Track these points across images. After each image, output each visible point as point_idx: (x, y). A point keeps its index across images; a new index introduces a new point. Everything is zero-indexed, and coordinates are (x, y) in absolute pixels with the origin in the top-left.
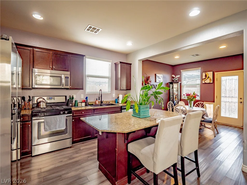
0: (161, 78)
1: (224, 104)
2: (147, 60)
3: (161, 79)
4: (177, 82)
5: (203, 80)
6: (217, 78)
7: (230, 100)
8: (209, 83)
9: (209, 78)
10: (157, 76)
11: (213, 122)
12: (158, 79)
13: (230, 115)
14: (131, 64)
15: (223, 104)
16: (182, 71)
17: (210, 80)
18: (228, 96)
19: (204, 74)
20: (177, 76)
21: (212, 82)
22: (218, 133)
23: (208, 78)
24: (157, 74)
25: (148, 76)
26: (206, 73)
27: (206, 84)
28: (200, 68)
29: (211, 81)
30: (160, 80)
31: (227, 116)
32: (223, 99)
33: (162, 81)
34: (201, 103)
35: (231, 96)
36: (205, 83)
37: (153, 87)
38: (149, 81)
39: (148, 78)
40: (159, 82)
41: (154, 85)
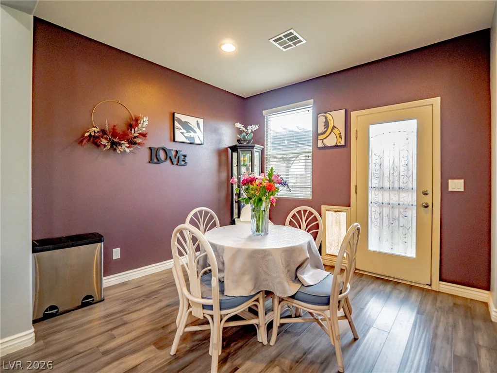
0: (197, 130)
1: (378, 210)
3: (195, 132)
4: (250, 144)
5: (321, 137)
6: (357, 131)
7: (394, 198)
8: (336, 146)
9: (335, 130)
10: (180, 121)
11: (333, 302)
12: (183, 130)
13: (395, 247)
15: (373, 211)
16: (269, 113)
17: (338, 136)
18: (388, 186)
19: (322, 120)
20: (249, 127)
21: (343, 143)
22: (355, 339)
23: (332, 131)
24: (177, 115)
25: (133, 114)
26: (327, 115)
27: (327, 150)
28: (312, 100)
29: (339, 139)
30: (192, 134)
31: (386, 249)
32: (373, 196)
33: (202, 139)
34: (305, 211)
35: (396, 185)
36: (326, 147)
37: (162, 155)
38: (135, 132)
39: (133, 123)
40: (187, 141)
41: (164, 150)
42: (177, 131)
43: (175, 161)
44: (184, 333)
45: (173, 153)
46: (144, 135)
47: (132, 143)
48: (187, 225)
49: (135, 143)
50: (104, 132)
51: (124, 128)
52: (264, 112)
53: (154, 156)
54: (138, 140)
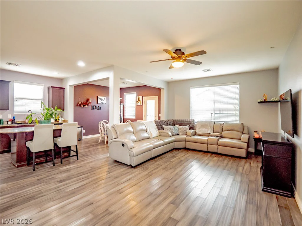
0: (104, 100)
2: (88, 84)
3: (103, 100)
5: (137, 102)
6: (144, 102)
8: (140, 105)
10: (99, 98)
12: (100, 100)
14: (64, 88)
16: (125, 94)
19: (137, 98)
24: (98, 97)
25: (88, 98)
27: (138, 106)
28: (136, 92)
30: (102, 101)
33: (105, 102)
36: (138, 105)
37: (95, 107)
38: (88, 102)
39: (88, 100)
40: (101, 103)
41: (95, 106)
42: (98, 101)
43: (98, 109)
44: (101, 140)
45: (98, 107)
46: (90, 103)
47: (88, 105)
48: (102, 122)
49: (89, 105)
50: (82, 103)
51: (86, 101)
52: (124, 94)
53: (93, 108)
54: (89, 104)
